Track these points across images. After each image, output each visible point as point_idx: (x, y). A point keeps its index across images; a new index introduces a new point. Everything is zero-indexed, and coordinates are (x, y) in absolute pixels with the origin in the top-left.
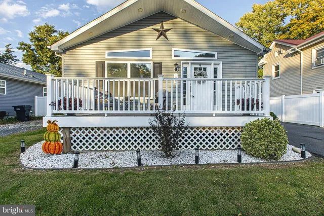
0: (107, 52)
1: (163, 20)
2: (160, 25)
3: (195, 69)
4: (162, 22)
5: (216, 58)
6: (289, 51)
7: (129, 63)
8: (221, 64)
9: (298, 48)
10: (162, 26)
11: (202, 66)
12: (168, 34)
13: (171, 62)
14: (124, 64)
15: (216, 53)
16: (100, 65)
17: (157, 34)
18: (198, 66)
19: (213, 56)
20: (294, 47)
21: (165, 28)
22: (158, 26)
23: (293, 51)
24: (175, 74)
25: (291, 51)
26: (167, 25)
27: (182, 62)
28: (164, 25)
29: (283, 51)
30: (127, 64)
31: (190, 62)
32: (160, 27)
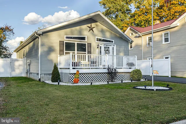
0: (65, 36)
1: (92, 22)
2: (90, 24)
3: (105, 47)
4: (91, 23)
5: (113, 43)
6: (137, 35)
7: (76, 43)
8: (115, 46)
9: (141, 34)
10: (91, 25)
11: (108, 46)
12: (94, 29)
13: (95, 43)
14: (73, 43)
15: (113, 41)
16: (61, 43)
17: (89, 29)
18: (106, 46)
19: (112, 42)
20: (139, 33)
21: (93, 26)
22: (89, 25)
23: (139, 36)
24: (97, 50)
25: (138, 35)
26: (93, 25)
27: (100, 44)
28: (92, 25)
29: (134, 34)
30: (75, 43)
31: (103, 44)
32: (90, 26)
